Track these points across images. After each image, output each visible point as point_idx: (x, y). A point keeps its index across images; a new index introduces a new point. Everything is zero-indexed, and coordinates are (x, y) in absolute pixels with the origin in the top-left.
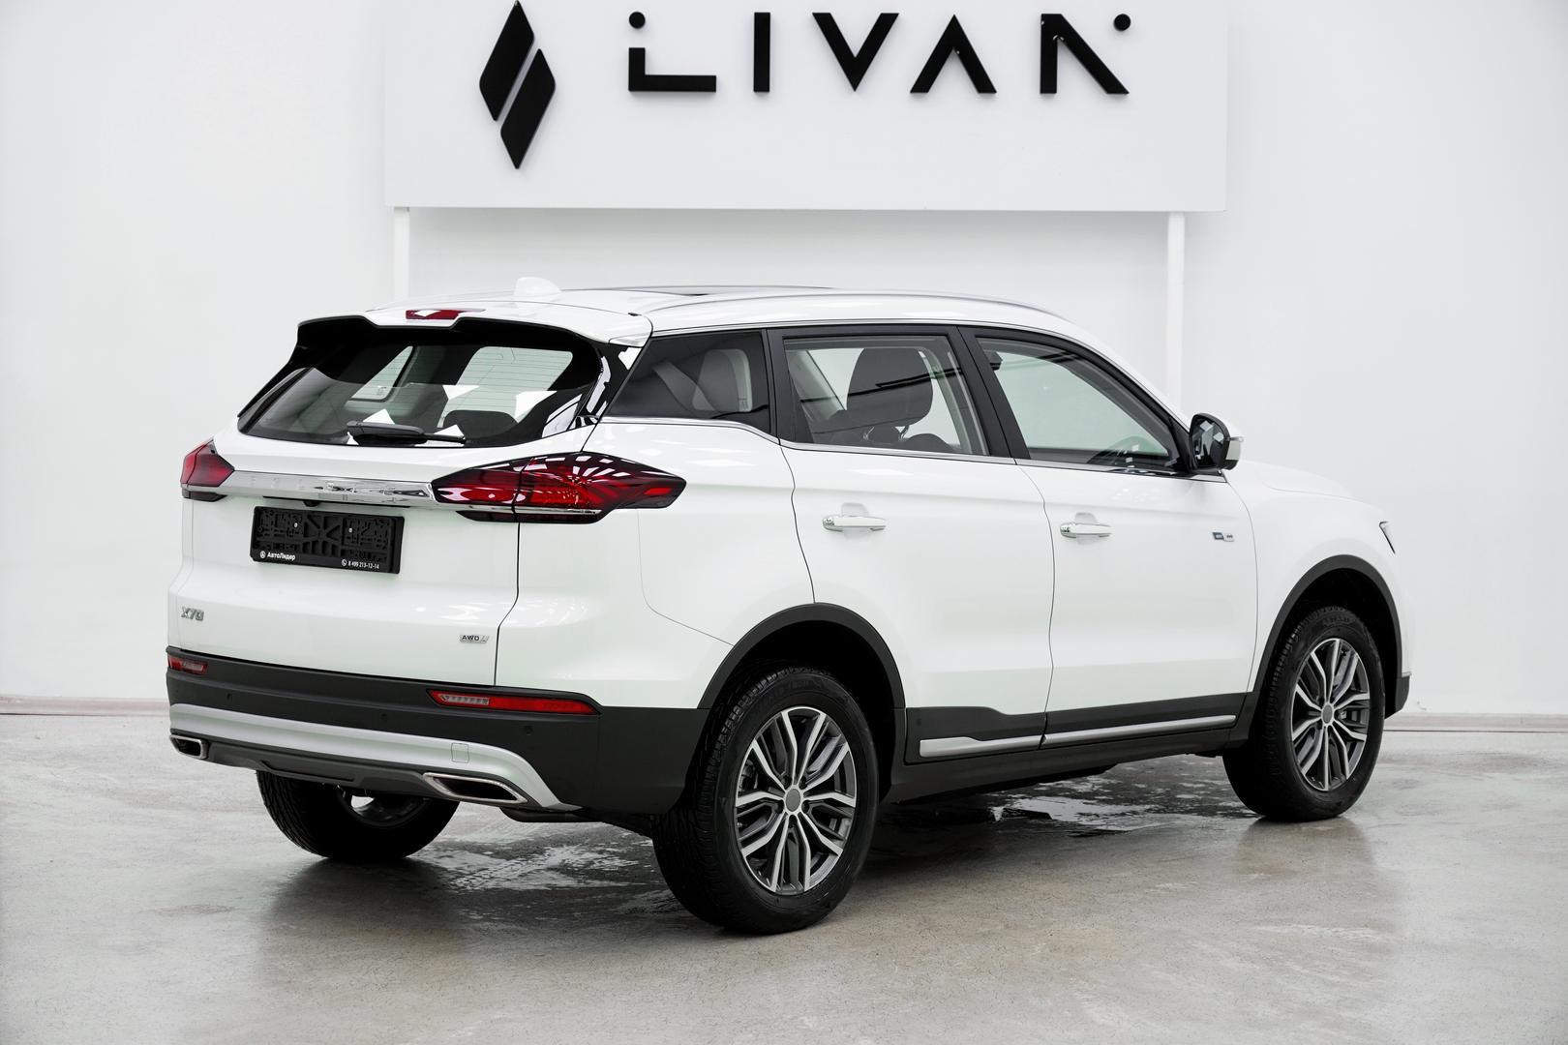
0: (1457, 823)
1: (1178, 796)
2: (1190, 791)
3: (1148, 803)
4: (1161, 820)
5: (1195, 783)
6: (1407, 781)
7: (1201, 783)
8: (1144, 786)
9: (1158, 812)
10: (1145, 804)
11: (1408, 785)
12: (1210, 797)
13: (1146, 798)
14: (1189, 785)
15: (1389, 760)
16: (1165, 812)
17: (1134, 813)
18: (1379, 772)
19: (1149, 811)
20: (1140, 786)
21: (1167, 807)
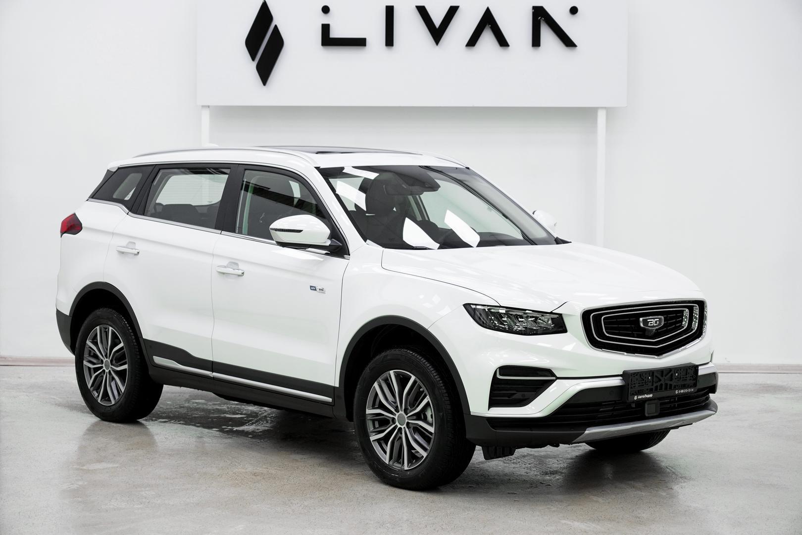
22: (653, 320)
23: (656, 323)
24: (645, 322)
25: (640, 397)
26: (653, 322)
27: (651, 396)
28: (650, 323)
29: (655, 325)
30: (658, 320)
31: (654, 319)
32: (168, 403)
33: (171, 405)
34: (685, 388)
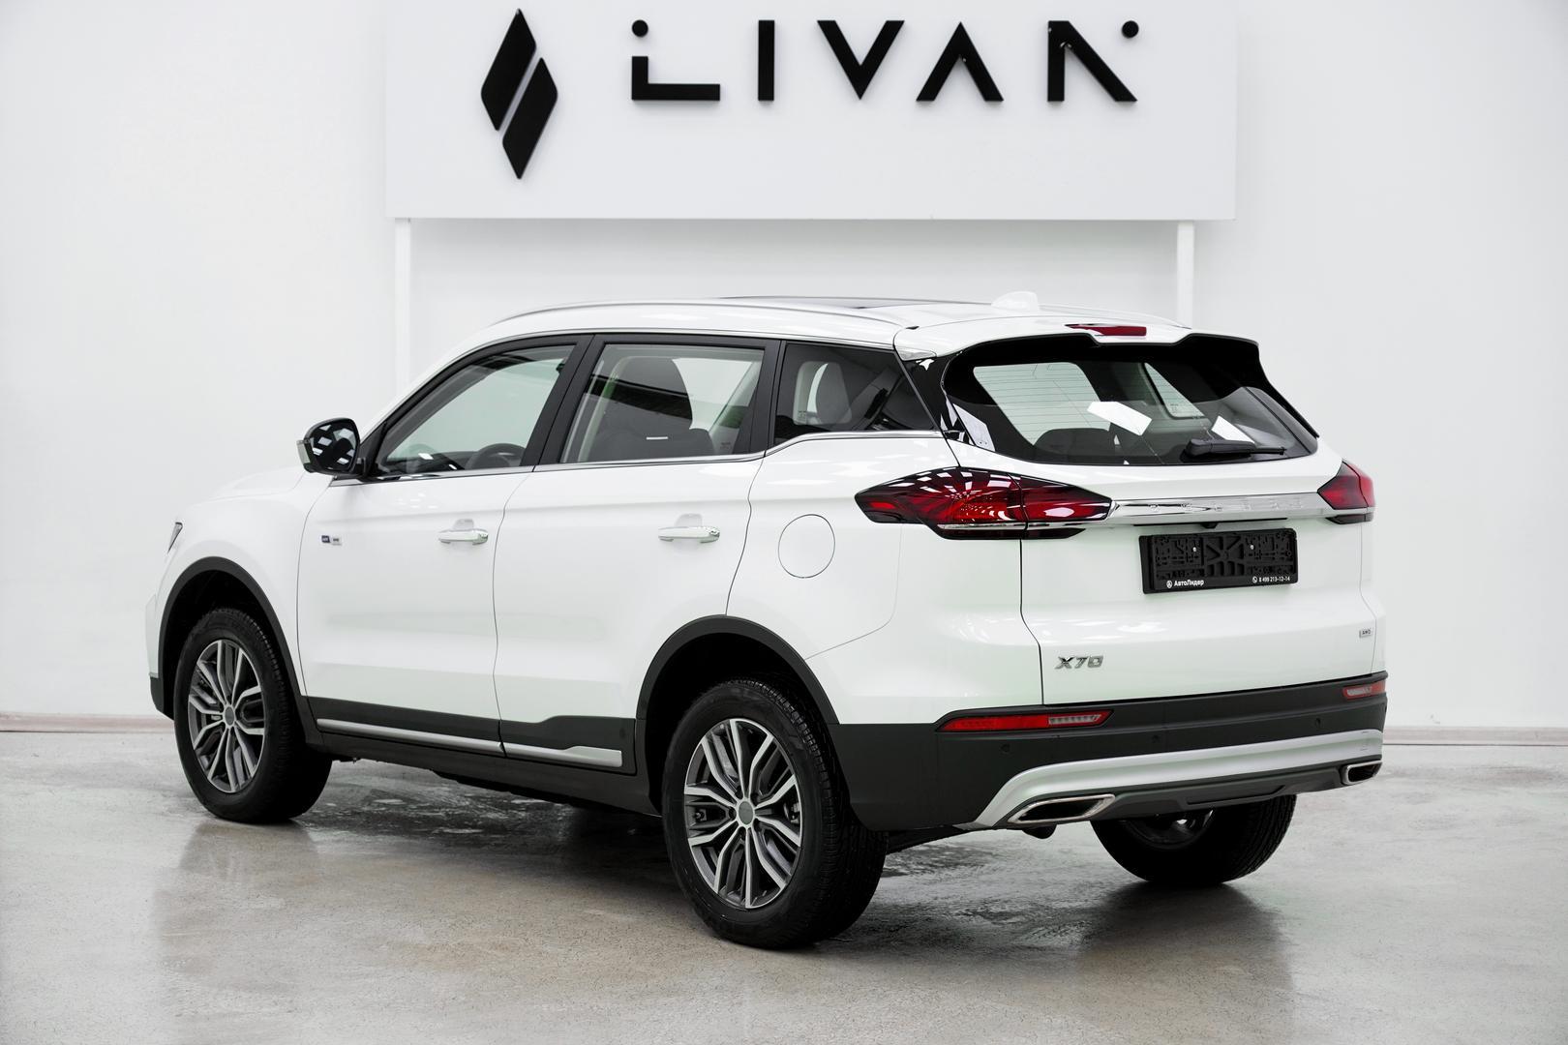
6: (1421, 795)
11: (1423, 799)
32: (330, 804)
33: (334, 810)
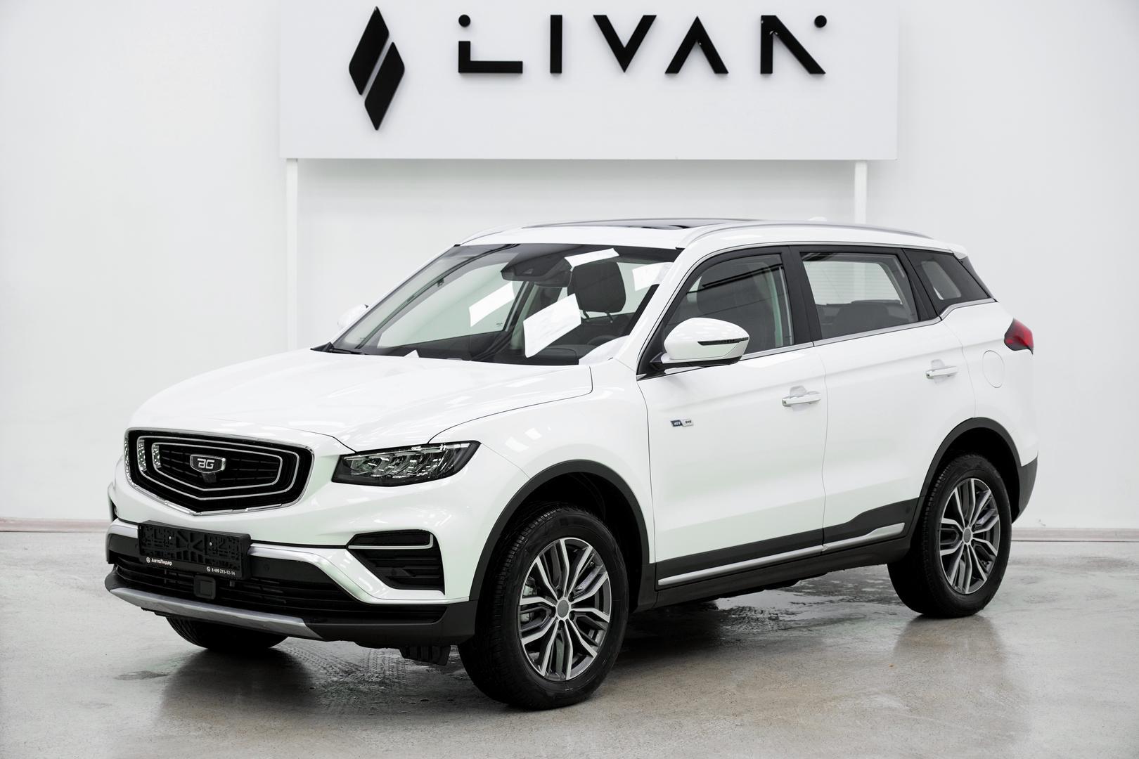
0: (1068, 609)
1: (864, 590)
2: (873, 585)
3: (841, 595)
4: (851, 607)
5: (876, 580)
6: (1031, 578)
7: (879, 580)
8: (838, 582)
9: (849, 601)
10: (838, 595)
11: (1033, 581)
12: (887, 590)
13: (839, 591)
14: (872, 581)
15: (1018, 562)
16: (854, 601)
17: (831, 602)
18: (1010, 572)
19: (842, 600)
20: (836, 582)
21: (855, 597)
22: (205, 460)
23: (209, 464)
24: (196, 462)
25: (155, 561)
26: (204, 464)
27: (170, 563)
28: (200, 463)
29: (207, 467)
30: (213, 461)
31: (207, 459)
34: (223, 568)
